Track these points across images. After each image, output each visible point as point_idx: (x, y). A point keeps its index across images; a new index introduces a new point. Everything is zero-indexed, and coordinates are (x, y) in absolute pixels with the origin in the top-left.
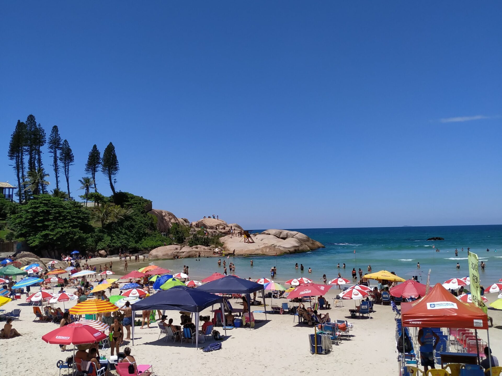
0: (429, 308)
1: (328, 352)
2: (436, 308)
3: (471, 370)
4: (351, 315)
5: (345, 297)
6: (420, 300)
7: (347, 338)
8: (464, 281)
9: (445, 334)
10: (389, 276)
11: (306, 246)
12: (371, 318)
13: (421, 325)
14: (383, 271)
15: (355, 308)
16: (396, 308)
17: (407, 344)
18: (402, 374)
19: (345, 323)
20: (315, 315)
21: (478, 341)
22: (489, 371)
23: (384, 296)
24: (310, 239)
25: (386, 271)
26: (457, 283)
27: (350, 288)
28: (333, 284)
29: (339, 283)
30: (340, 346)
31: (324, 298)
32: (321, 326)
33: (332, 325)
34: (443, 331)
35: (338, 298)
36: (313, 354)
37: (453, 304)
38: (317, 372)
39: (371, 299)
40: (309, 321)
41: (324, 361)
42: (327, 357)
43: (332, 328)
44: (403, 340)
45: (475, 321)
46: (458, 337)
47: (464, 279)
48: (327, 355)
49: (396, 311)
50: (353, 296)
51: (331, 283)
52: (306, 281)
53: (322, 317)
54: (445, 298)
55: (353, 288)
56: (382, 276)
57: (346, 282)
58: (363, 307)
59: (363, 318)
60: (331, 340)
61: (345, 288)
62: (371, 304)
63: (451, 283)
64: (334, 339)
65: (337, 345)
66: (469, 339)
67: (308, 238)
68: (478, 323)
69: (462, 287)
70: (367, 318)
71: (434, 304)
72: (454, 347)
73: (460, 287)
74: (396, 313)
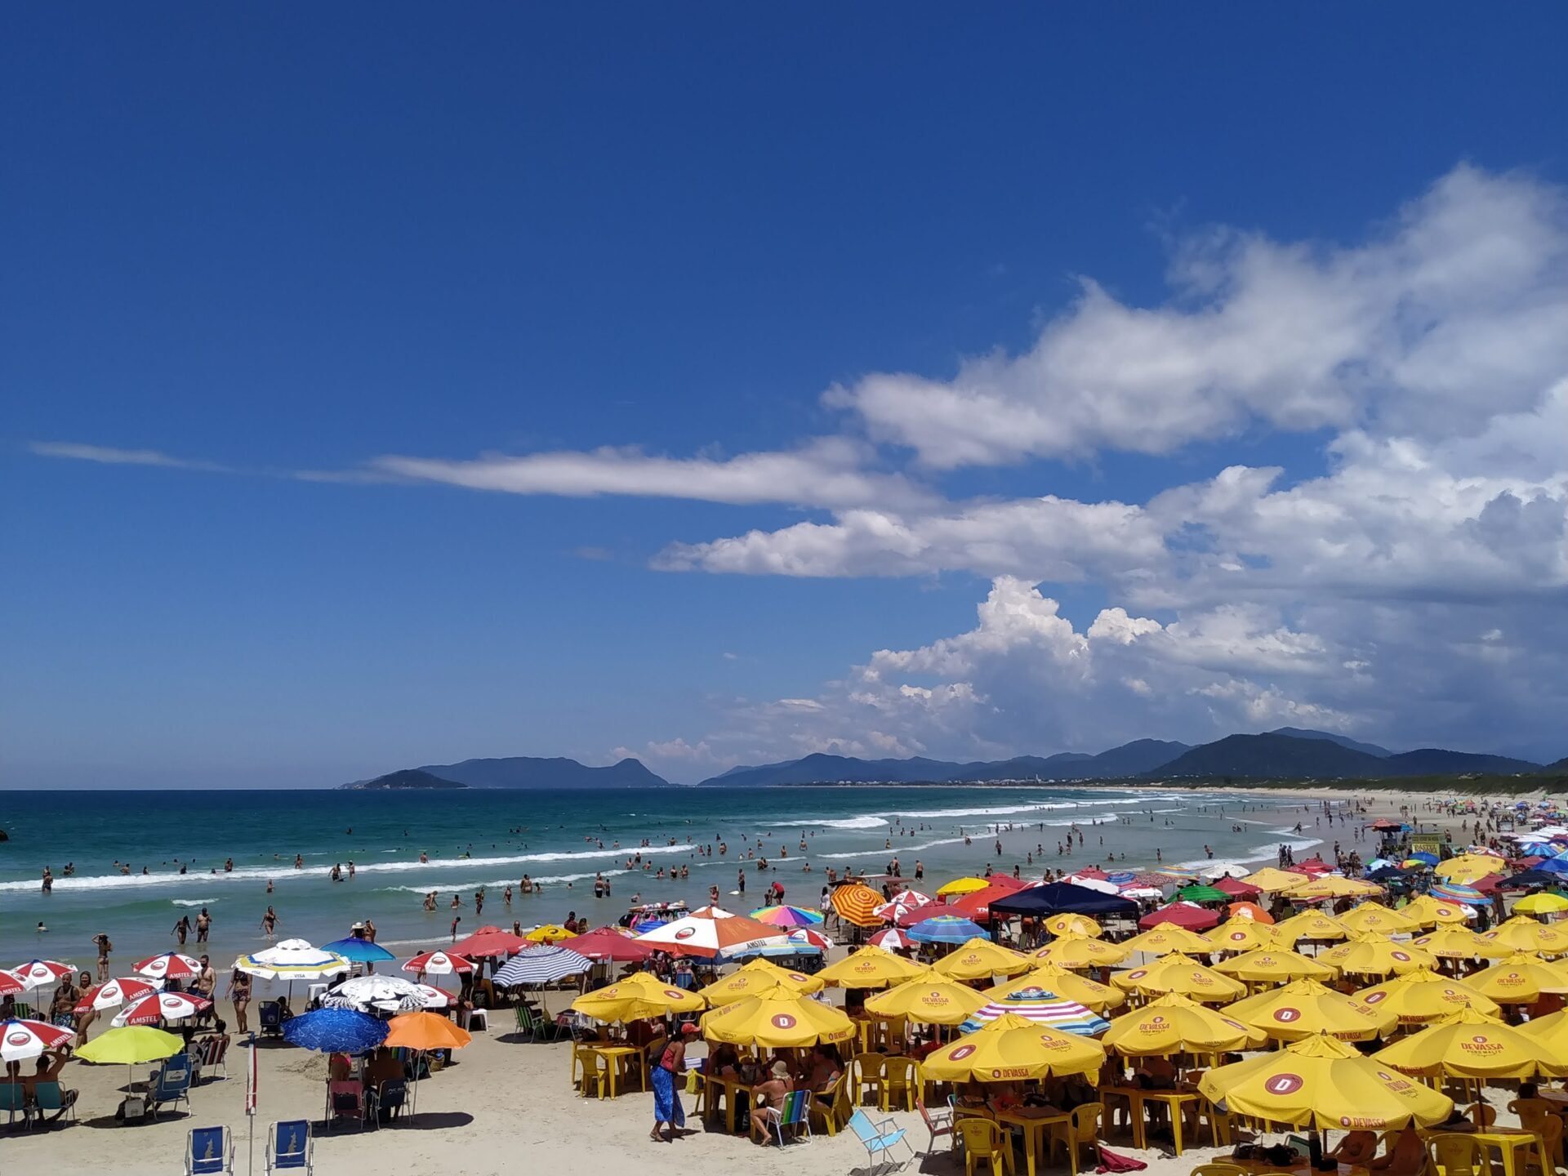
8: (16, 976)
69: (10, 998)
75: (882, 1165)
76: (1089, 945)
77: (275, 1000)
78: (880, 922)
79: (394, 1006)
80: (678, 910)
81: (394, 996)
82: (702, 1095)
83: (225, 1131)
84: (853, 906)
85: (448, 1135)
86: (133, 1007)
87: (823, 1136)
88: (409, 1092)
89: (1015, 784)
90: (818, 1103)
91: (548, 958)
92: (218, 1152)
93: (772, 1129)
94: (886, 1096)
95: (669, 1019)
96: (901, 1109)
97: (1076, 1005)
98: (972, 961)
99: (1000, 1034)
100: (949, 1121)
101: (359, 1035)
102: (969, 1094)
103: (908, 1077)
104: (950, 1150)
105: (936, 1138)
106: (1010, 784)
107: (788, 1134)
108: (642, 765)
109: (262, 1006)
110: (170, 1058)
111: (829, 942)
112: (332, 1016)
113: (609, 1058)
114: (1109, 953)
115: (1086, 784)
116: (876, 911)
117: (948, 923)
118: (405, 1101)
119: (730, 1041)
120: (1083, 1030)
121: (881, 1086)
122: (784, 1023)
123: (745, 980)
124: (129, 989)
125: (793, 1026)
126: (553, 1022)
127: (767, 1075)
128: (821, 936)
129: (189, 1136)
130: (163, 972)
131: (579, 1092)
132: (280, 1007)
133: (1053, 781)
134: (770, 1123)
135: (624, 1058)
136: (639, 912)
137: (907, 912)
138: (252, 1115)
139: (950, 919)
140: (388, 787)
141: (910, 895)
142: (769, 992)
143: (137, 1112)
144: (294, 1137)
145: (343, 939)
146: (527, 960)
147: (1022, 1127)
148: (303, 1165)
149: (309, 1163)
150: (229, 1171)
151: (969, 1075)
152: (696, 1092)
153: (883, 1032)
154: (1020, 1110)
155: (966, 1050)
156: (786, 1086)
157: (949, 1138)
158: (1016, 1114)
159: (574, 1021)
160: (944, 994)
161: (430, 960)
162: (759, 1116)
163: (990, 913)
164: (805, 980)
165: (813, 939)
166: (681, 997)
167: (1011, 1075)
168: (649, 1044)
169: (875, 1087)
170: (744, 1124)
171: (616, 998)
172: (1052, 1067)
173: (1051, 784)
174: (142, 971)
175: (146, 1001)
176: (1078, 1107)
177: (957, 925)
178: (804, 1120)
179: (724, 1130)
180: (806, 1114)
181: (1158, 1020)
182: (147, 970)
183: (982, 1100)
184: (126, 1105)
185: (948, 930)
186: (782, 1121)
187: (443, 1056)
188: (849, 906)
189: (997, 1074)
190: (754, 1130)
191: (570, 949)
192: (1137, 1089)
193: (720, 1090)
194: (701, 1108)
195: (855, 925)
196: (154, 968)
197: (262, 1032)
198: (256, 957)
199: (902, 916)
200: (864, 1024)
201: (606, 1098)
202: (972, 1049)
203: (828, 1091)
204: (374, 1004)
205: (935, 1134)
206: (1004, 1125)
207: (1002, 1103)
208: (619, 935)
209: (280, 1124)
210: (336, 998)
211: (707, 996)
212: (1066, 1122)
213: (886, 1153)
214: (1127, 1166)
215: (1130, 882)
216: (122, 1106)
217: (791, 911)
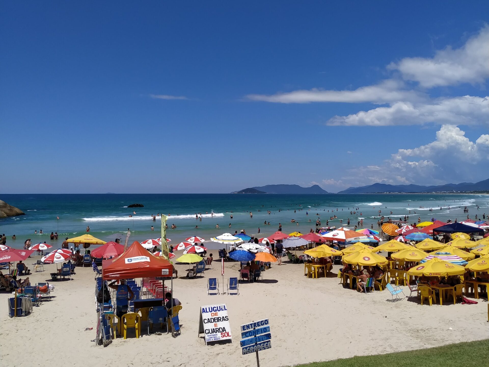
0: (127, 262)
1: (28, 313)
2: (133, 262)
3: (157, 311)
4: (52, 278)
5: (47, 262)
6: (120, 257)
7: (48, 299)
8: (157, 241)
9: (139, 286)
10: (92, 240)
11: (3, 212)
12: (72, 279)
13: (119, 277)
14: (86, 235)
15: (56, 272)
16: (96, 268)
17: (106, 295)
18: (100, 321)
19: (47, 285)
20: (14, 280)
21: (165, 288)
22: (171, 310)
23: (86, 258)
24: (8, 205)
25: (89, 235)
26: (152, 244)
27: (52, 252)
28: (34, 249)
29: (40, 248)
30: (41, 307)
31: (23, 264)
32: (22, 290)
33: (33, 288)
34: (137, 283)
35: (39, 263)
36: (12, 317)
37: (146, 258)
38: (17, 332)
39: (72, 262)
40: (8, 287)
41: (24, 322)
42: (27, 318)
43: (33, 290)
44: (103, 292)
45: (163, 270)
46: (149, 288)
47: (158, 240)
48: (27, 316)
49: (96, 271)
50: (55, 259)
51: (32, 249)
52: (3, 248)
53: (21, 282)
54: (140, 254)
55: (56, 252)
56: (85, 239)
57: (48, 247)
58: (65, 269)
59: (64, 280)
60: (32, 303)
61: (46, 253)
62: (73, 267)
63: (147, 243)
64: (34, 302)
65: (38, 306)
66: (158, 288)
67: (6, 204)
68: (165, 272)
69: (156, 247)
70: (68, 279)
71: (131, 259)
72: (146, 296)
73: (154, 246)
74: (97, 273)
75: (396, 299)
76: (465, 241)
77: (223, 249)
78: (397, 234)
79: (256, 251)
80: (333, 229)
81: (255, 248)
82: (343, 278)
83: (217, 279)
84: (388, 229)
85: (272, 285)
86: (188, 249)
87: (378, 291)
88: (261, 273)
89: (446, 193)
90: (377, 282)
91: (296, 240)
92: (215, 285)
93: (363, 288)
94: (398, 281)
95: (332, 257)
96: (402, 285)
97: (457, 256)
98: (426, 245)
99: (432, 263)
100: (416, 288)
101: (248, 257)
102: (422, 280)
103: (404, 276)
104: (417, 296)
105: (412, 292)
106: (444, 193)
107: (368, 290)
108: (319, 187)
109: (219, 251)
110: (200, 262)
111: (381, 240)
112: (241, 252)
113: (315, 267)
114: (472, 244)
115: (471, 193)
116: (396, 231)
117: (419, 234)
118: (260, 275)
119: (350, 263)
120: (459, 264)
121: (396, 279)
122: (367, 259)
123: (354, 248)
124: (186, 245)
125: (370, 260)
126: (298, 258)
127: (361, 273)
128: (378, 238)
129: (208, 280)
130: (193, 241)
131: (307, 277)
132: (224, 251)
133: (459, 192)
134: (363, 286)
135: (319, 268)
136: (321, 229)
137: (406, 231)
138: (223, 276)
139: (420, 233)
140: (244, 193)
141: (407, 226)
142: (361, 250)
143: (192, 275)
144: (234, 282)
145: (239, 234)
146: (290, 241)
147: (439, 290)
148: (236, 289)
149: (238, 289)
150: (218, 290)
151: (422, 274)
152: (340, 278)
153: (397, 265)
154: (438, 285)
155: (421, 267)
156: (367, 276)
157: (416, 292)
158: (437, 286)
159: (304, 258)
160: (416, 253)
161: (263, 240)
162: (359, 284)
163: (433, 232)
164: (373, 249)
165: (375, 238)
166: (336, 252)
167: (435, 275)
168: (327, 264)
169: (394, 279)
170: (355, 287)
171: (317, 251)
172: (448, 273)
173: (459, 193)
174: (188, 241)
175: (191, 248)
176: (457, 285)
177: (422, 235)
178: (373, 286)
179: (349, 288)
180: (373, 284)
181: (483, 262)
182: (189, 240)
183: (427, 282)
184: (189, 274)
185: (419, 236)
186: (366, 286)
187: (269, 265)
188: (387, 230)
189: (431, 274)
190: (358, 288)
191: (302, 238)
192: (476, 281)
193: (348, 277)
194: (342, 282)
195: (389, 235)
196: (191, 240)
197: (219, 258)
198: (218, 237)
199: (404, 233)
200: (391, 262)
201: (315, 278)
202: (423, 267)
203: (380, 278)
204: (250, 250)
205: (412, 291)
206: (433, 289)
207: (433, 283)
208: (316, 235)
209: (230, 278)
210: (240, 248)
211: (343, 252)
212: (452, 289)
213: (397, 295)
214: (471, 302)
215: (483, 224)
216: (188, 274)
217: (369, 230)
